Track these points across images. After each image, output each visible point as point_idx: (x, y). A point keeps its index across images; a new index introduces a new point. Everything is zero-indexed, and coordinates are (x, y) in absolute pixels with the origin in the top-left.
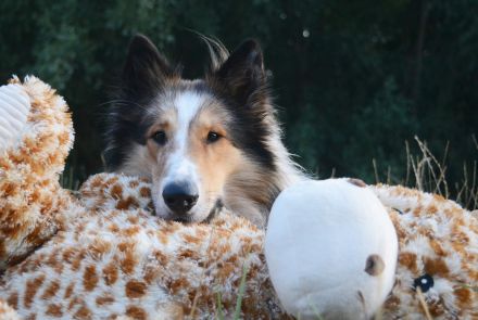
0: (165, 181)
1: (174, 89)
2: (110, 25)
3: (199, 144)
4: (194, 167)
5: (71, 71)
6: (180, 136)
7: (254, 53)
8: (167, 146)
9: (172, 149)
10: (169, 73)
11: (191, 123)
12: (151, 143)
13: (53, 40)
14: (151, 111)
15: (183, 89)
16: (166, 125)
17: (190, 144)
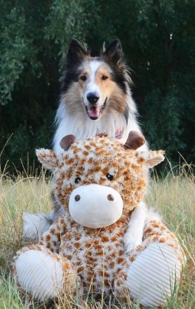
0: (87, 92)
1: (89, 60)
2: (47, 37)
3: (99, 80)
4: (98, 87)
5: (23, 67)
6: (92, 77)
7: (118, 45)
8: (87, 81)
9: (89, 82)
10: (86, 54)
11: (96, 72)
12: (80, 81)
13: (11, 47)
14: (80, 68)
15: (92, 60)
16: (86, 73)
17: (96, 80)
